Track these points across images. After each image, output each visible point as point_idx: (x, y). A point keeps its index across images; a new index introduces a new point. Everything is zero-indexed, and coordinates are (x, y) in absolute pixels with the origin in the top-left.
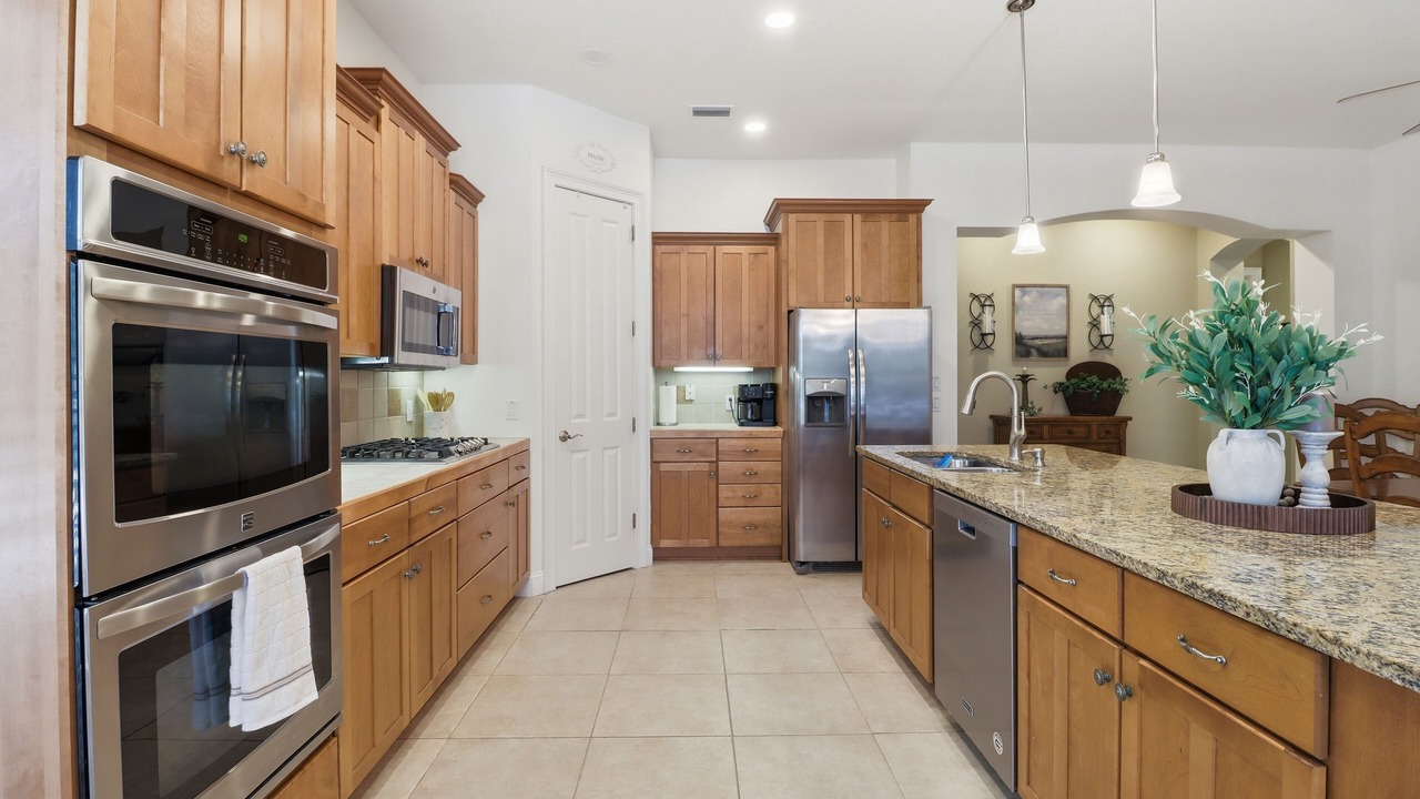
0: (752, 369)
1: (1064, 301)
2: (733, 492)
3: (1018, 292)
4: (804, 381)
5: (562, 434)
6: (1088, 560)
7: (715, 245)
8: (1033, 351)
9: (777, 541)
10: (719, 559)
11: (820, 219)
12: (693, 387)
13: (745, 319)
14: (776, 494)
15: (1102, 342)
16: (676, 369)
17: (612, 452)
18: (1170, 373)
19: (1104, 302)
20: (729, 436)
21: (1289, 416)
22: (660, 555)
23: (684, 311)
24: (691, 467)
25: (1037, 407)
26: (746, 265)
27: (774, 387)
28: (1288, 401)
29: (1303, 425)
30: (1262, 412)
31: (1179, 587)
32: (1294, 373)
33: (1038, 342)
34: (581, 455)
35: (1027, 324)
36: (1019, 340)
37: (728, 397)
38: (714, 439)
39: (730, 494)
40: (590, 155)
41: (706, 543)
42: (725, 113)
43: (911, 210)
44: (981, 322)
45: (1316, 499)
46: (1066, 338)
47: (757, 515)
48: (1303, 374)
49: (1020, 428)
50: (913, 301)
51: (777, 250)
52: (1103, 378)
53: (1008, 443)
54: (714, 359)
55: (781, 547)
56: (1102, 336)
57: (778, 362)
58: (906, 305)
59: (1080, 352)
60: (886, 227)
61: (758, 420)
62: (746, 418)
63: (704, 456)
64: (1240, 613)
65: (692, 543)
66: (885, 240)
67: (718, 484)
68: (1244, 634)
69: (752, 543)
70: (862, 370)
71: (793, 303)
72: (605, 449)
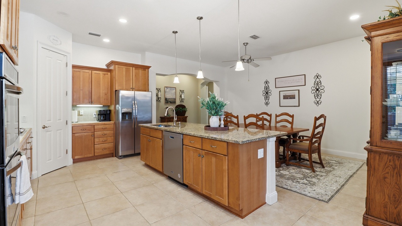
0: (102, 106)
1: (175, 91)
2: (99, 140)
3: (166, 88)
4: (121, 109)
5: (43, 126)
6: (197, 138)
7: (92, 70)
8: (169, 102)
9: (112, 152)
10: (94, 159)
11: (124, 68)
12: (83, 111)
13: (101, 91)
14: (112, 139)
15: (182, 100)
16: (77, 106)
17: (60, 131)
18: (204, 107)
19: (182, 92)
20: (98, 125)
21: (220, 114)
22: (75, 161)
23: (81, 88)
24: (86, 134)
25: (170, 115)
26: (101, 77)
27: (110, 111)
28: (220, 112)
29: (221, 115)
30: (216, 114)
31: (210, 138)
32: (220, 107)
33: (170, 100)
34: (50, 133)
35: (167, 96)
36: (166, 99)
37: (94, 114)
38: (93, 126)
39: (97, 141)
40: (53, 39)
41: (91, 155)
42: (99, 36)
43: (147, 68)
44: (158, 95)
45: (222, 126)
46: (175, 99)
47: (106, 145)
48: (221, 108)
49: (176, 118)
50: (147, 90)
51: (111, 74)
52: (183, 108)
53: (173, 122)
54: (91, 103)
55: (113, 153)
56: (182, 99)
57: (111, 104)
58: (145, 91)
59: (178, 103)
60: (141, 71)
61: (105, 120)
62: (101, 119)
63: (89, 131)
64: (218, 140)
65: (86, 156)
66: (140, 75)
67: (94, 138)
68: (218, 142)
69: (105, 153)
70: (136, 106)
71: (117, 89)
72: (57, 130)
